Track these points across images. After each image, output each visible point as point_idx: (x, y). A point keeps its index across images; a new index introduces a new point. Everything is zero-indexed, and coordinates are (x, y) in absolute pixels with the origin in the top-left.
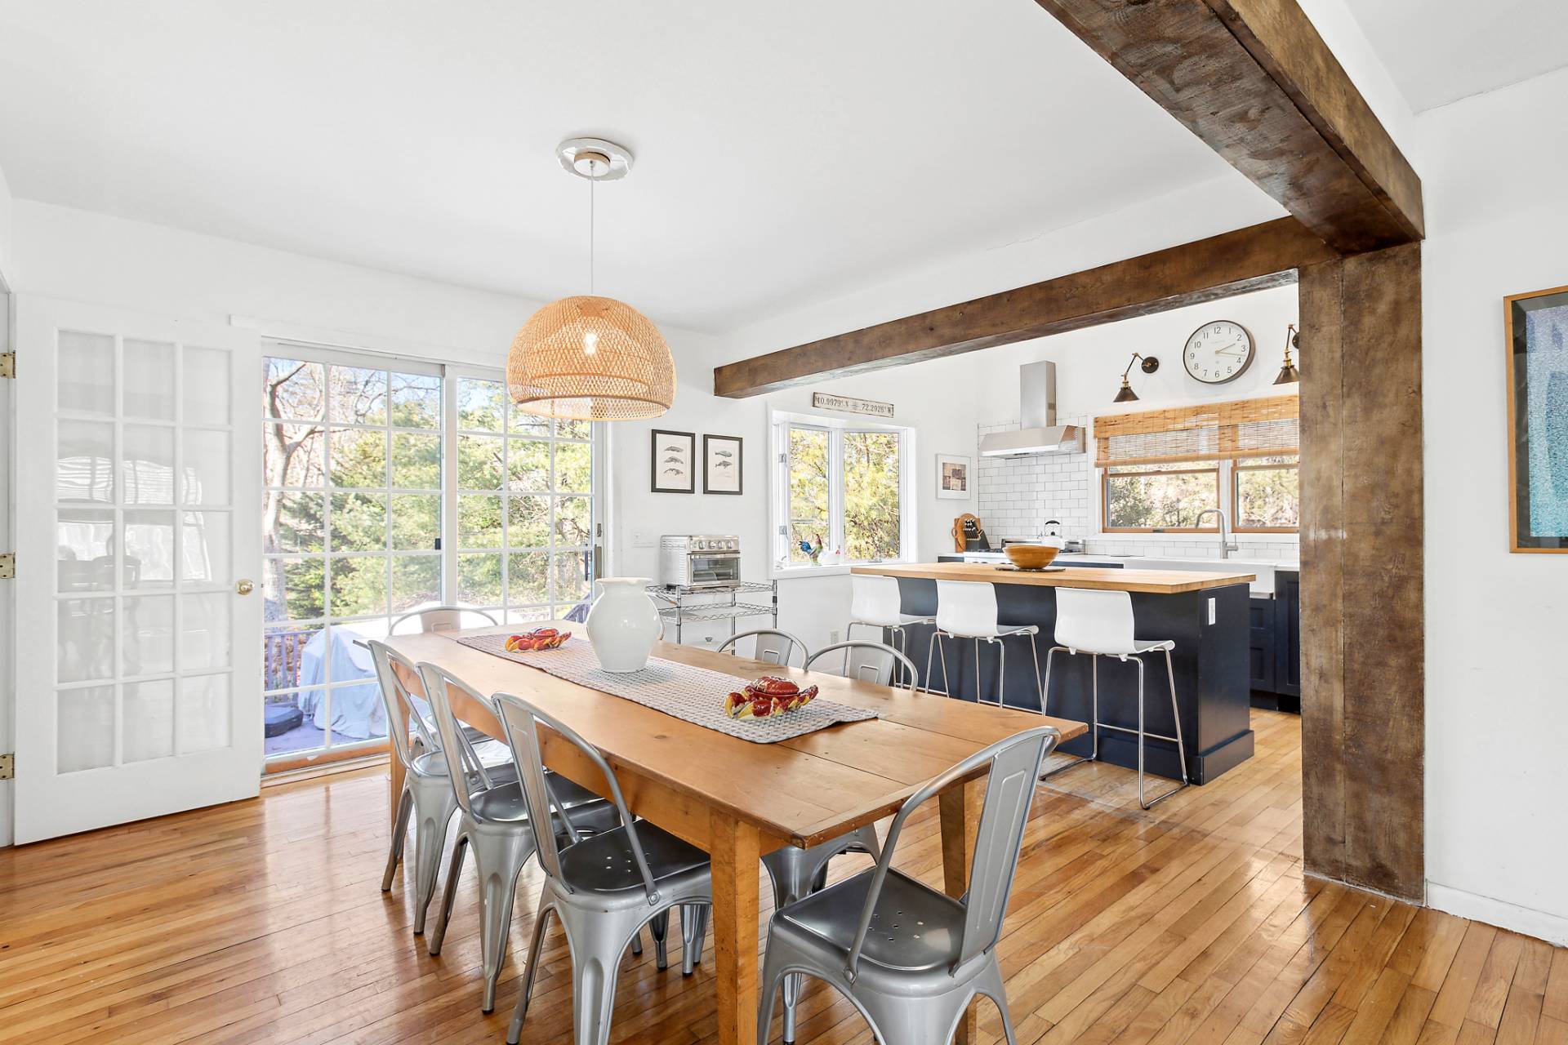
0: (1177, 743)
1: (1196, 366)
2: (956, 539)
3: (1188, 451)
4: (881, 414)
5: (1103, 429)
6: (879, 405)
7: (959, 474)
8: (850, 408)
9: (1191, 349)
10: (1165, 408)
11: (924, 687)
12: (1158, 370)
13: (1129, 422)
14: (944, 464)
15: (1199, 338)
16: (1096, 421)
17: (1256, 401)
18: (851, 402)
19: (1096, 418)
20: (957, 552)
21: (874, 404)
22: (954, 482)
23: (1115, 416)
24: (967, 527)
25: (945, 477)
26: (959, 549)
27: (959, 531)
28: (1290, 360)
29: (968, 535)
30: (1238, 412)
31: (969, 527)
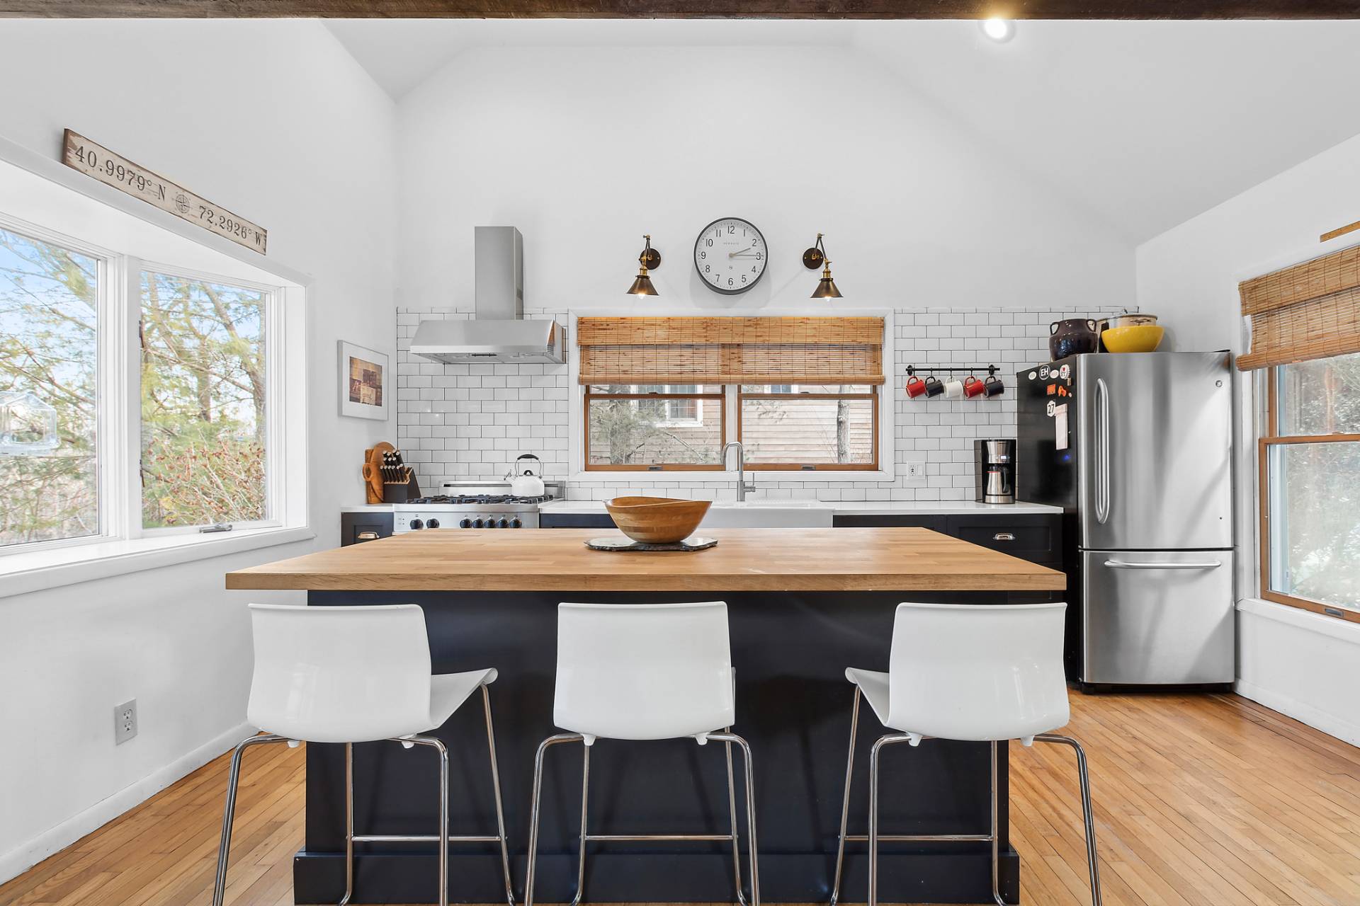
0: (990, 843)
1: (708, 268)
2: (369, 484)
3: (694, 371)
4: (240, 238)
5: (591, 333)
6: (237, 220)
7: (372, 378)
8: (169, 202)
9: (703, 246)
10: (669, 316)
11: (438, 834)
12: (658, 268)
13: (625, 327)
14: (352, 359)
15: (711, 235)
16: (581, 322)
17: (769, 319)
18: (170, 192)
19: (582, 318)
20: (369, 502)
21: (227, 216)
22: (365, 390)
23: (608, 318)
24: (387, 463)
25: (352, 381)
26: (374, 498)
27: (373, 469)
28: (830, 272)
29: (386, 475)
30: (750, 329)
31: (392, 463)
